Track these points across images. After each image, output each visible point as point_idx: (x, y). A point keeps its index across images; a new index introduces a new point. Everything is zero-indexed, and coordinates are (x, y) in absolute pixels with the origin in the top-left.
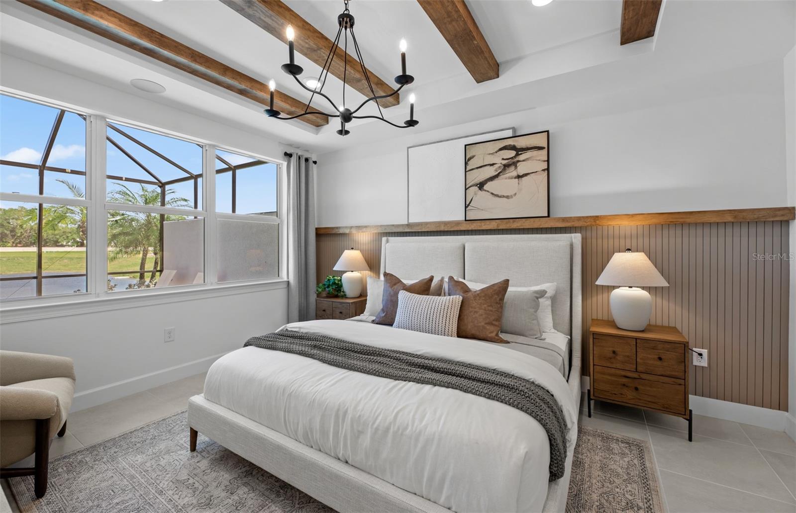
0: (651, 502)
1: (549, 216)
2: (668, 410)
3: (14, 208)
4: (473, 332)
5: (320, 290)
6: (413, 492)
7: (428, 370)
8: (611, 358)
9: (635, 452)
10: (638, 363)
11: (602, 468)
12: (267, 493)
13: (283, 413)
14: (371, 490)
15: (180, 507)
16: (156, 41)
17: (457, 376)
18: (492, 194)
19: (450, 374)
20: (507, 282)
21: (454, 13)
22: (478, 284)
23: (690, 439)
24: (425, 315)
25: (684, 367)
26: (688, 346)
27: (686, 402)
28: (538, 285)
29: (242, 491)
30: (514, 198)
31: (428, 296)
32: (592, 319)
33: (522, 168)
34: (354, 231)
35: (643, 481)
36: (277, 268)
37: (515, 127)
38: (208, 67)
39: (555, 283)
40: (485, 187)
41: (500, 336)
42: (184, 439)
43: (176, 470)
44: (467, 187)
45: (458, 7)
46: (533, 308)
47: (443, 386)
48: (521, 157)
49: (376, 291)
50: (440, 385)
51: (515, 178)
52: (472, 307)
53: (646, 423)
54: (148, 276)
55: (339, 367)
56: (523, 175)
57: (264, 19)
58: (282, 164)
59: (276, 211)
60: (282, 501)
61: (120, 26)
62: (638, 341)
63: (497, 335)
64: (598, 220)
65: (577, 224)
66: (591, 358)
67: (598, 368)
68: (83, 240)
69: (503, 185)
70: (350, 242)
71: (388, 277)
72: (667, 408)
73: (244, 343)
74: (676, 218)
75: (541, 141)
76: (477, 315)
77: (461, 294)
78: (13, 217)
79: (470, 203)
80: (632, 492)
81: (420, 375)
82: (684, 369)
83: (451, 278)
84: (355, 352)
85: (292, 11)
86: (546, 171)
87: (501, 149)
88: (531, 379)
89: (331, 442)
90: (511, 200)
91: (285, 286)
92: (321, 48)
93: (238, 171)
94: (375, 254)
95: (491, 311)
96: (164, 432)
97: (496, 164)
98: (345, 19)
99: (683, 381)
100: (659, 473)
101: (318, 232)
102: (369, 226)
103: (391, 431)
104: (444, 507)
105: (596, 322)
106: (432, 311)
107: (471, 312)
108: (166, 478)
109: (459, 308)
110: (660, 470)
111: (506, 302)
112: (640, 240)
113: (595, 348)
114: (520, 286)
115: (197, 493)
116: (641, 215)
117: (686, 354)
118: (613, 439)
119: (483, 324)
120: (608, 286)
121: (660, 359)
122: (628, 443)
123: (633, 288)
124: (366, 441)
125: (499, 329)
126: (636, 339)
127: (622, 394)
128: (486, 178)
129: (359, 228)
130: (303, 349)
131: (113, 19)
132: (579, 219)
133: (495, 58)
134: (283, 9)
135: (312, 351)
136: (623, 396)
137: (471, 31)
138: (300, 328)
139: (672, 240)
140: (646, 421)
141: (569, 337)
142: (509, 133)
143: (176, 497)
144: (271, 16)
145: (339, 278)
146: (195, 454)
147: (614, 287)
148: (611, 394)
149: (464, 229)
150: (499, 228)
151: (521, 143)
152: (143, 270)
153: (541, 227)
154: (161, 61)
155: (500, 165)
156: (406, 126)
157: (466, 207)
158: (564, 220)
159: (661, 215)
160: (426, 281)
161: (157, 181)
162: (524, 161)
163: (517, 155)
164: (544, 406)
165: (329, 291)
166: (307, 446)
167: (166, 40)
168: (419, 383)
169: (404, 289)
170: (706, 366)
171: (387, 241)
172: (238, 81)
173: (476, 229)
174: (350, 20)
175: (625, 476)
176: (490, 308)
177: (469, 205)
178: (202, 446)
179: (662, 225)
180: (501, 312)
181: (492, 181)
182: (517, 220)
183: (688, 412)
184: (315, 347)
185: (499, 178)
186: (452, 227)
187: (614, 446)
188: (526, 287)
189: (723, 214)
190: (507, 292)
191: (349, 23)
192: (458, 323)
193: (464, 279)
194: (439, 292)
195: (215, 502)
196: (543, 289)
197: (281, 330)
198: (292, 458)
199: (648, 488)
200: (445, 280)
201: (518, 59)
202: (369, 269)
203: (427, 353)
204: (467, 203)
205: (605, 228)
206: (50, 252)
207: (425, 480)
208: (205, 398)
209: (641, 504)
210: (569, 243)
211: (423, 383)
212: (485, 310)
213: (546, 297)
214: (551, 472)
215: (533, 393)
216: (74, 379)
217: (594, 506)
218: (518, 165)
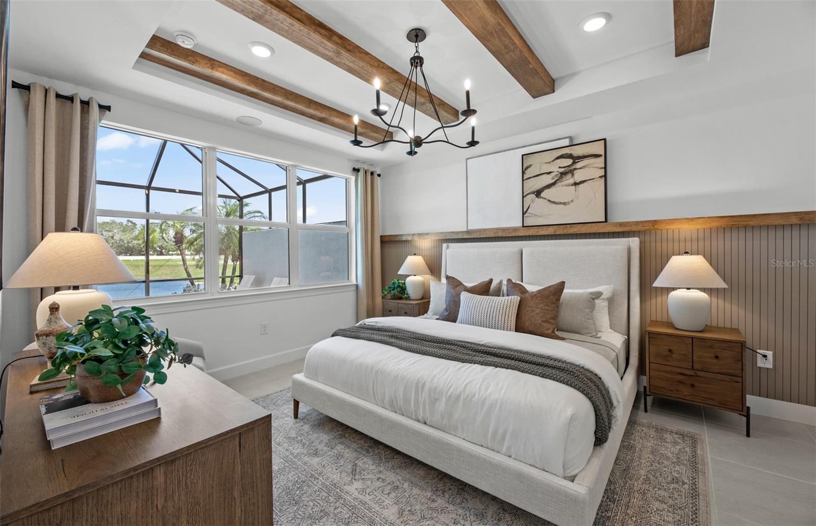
0: (697, 480)
1: (606, 221)
2: (724, 406)
3: (106, 221)
4: (530, 329)
5: (386, 292)
6: (481, 444)
7: (491, 355)
8: (667, 356)
9: (689, 442)
10: (694, 361)
11: (652, 452)
12: (359, 450)
13: (372, 388)
14: (447, 442)
15: (295, 454)
16: (260, 86)
17: (515, 360)
18: (549, 201)
19: (509, 358)
20: (562, 285)
21: (510, 45)
22: (536, 286)
23: (748, 435)
24: (486, 313)
25: (741, 365)
26: (745, 345)
27: (743, 399)
28: (595, 287)
29: (339, 448)
30: (571, 204)
31: (488, 297)
32: (651, 321)
33: (579, 176)
34: (416, 238)
35: (691, 464)
36: (347, 273)
37: (572, 136)
38: (297, 102)
39: (612, 286)
40: (543, 195)
41: (556, 333)
42: (287, 410)
43: (286, 430)
44: (524, 195)
45: (515, 41)
46: (589, 308)
47: (503, 368)
48: (578, 165)
49: (439, 293)
50: (501, 367)
51: (572, 185)
52: (529, 307)
53: (704, 420)
54: (228, 280)
55: (414, 352)
56: (580, 182)
57: (349, 64)
58: (350, 178)
59: (345, 220)
60: (372, 456)
61: (235, 78)
62: (694, 340)
63: (553, 332)
64: (656, 224)
65: (634, 228)
66: (647, 355)
67: (653, 366)
68: (162, 250)
69: (561, 192)
70: (412, 249)
71: (450, 280)
72: (724, 404)
73: (331, 334)
74: (739, 221)
75: (598, 149)
76: (534, 314)
77: (520, 295)
78: (106, 229)
79: (527, 210)
80: (679, 471)
81: (484, 359)
82: (741, 367)
83: (509, 281)
84: (427, 341)
85: (370, 54)
86: (604, 178)
87: (558, 158)
88: (581, 364)
89: (413, 407)
90: (568, 206)
91: (355, 289)
92: (393, 82)
93: (307, 185)
94: (435, 259)
95: (548, 310)
96: (270, 404)
97: (553, 172)
98: (416, 60)
99: (741, 379)
100: (709, 459)
101: (383, 240)
102: (430, 233)
103: (462, 397)
104: (505, 455)
105: (655, 323)
106: (492, 310)
107: (528, 311)
108: (280, 436)
109: (517, 308)
110: (711, 457)
111: (562, 303)
112: (701, 244)
113: (651, 347)
114: (577, 289)
115: (306, 446)
116: (700, 219)
117: (744, 353)
118: (667, 431)
119: (539, 321)
120: (667, 288)
121: (717, 357)
122: (683, 435)
123: (691, 290)
124: (441, 406)
125: (554, 326)
126: (692, 338)
127: (678, 391)
128: (543, 186)
129: (420, 235)
130: (383, 338)
131: (230, 73)
132: (637, 223)
133: (550, 75)
134: (363, 54)
135: (390, 340)
136: (678, 392)
137: (526, 58)
138: (377, 322)
139: (735, 243)
140: (704, 418)
141: (626, 337)
142: (566, 142)
143: (291, 448)
144: (354, 61)
145: (403, 281)
146: (298, 420)
147: (674, 289)
148: (668, 390)
149: (522, 235)
150: (556, 233)
151: (577, 151)
152: (224, 276)
153: (598, 232)
154: (261, 100)
155: (557, 173)
156: (468, 146)
157: (523, 214)
158: (621, 224)
159: (722, 218)
160: (486, 283)
161: (236, 196)
162: (580, 168)
163: (574, 163)
164: (591, 384)
165: (394, 293)
166: (392, 411)
167: (267, 84)
168: (483, 365)
169: (465, 291)
170: (771, 367)
171: (448, 247)
172: (319, 111)
173: (534, 234)
174: (420, 61)
175: (674, 459)
176: (547, 308)
177: (526, 212)
178: (302, 415)
179: (724, 228)
180: (557, 312)
181: (549, 188)
182: (575, 225)
183: (745, 409)
184: (392, 336)
185: (556, 185)
186: (509, 233)
187: (668, 437)
188: (583, 289)
189: (787, 216)
190: (563, 294)
191: (419, 64)
192: (516, 321)
193: (522, 282)
194: (498, 293)
195: (321, 453)
196: (600, 290)
197: (360, 324)
198: (382, 420)
199: (696, 470)
200: (503, 282)
201: (573, 75)
202: (430, 274)
203: (489, 343)
204: (525, 210)
205: (664, 232)
206: (136, 260)
207: (490, 435)
208: (305, 376)
209: (686, 481)
210: (626, 247)
211: (486, 365)
212: (541, 309)
213: (603, 299)
214: (596, 438)
215: (582, 374)
216: (204, 359)
217: (641, 479)
218: (575, 172)
